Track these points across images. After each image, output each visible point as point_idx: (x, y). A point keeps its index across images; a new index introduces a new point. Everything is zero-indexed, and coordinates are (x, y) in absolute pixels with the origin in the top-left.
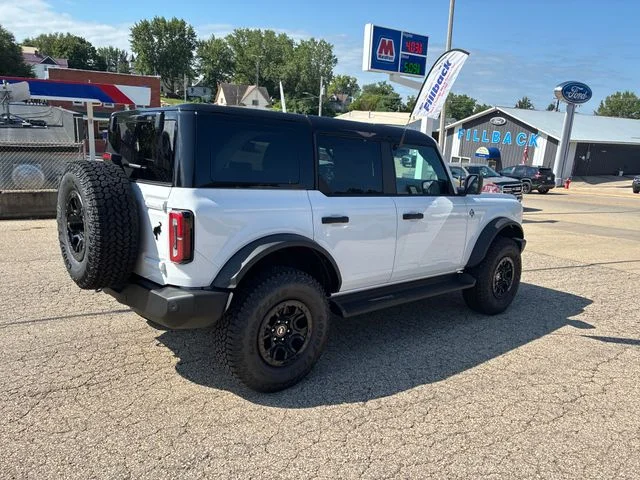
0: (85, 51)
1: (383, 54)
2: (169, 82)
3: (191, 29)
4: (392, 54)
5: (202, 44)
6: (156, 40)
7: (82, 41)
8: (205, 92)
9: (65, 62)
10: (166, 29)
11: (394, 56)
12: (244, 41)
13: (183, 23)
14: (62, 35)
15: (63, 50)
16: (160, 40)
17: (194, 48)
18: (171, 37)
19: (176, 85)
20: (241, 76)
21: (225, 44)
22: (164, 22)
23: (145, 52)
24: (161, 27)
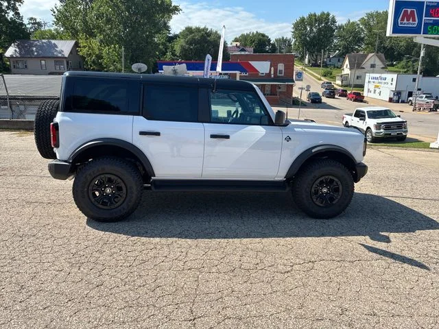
0: (264, 42)
1: (405, 21)
2: (315, 56)
3: (333, 18)
4: (414, 20)
5: (340, 27)
6: (309, 29)
7: (263, 35)
8: (339, 61)
9: (252, 49)
10: (316, 20)
11: (416, 22)
12: (373, 20)
13: (328, 15)
14: (253, 34)
15: (252, 42)
16: (311, 28)
17: (334, 31)
18: (319, 25)
19: (319, 57)
20: (368, 47)
21: (358, 25)
22: (315, 15)
23: (300, 38)
24: (313, 19)
